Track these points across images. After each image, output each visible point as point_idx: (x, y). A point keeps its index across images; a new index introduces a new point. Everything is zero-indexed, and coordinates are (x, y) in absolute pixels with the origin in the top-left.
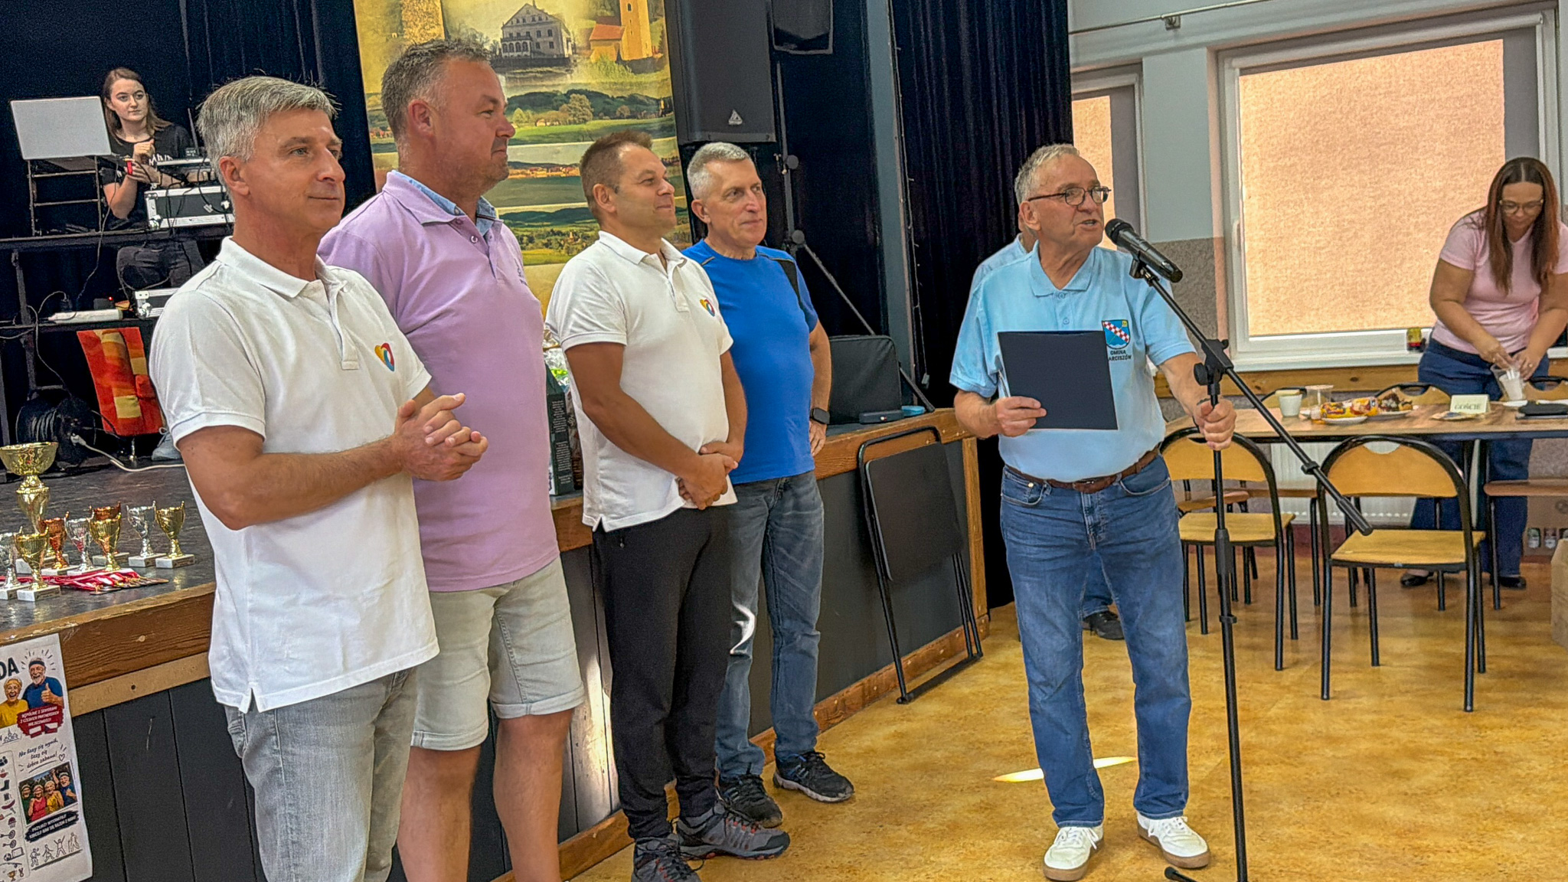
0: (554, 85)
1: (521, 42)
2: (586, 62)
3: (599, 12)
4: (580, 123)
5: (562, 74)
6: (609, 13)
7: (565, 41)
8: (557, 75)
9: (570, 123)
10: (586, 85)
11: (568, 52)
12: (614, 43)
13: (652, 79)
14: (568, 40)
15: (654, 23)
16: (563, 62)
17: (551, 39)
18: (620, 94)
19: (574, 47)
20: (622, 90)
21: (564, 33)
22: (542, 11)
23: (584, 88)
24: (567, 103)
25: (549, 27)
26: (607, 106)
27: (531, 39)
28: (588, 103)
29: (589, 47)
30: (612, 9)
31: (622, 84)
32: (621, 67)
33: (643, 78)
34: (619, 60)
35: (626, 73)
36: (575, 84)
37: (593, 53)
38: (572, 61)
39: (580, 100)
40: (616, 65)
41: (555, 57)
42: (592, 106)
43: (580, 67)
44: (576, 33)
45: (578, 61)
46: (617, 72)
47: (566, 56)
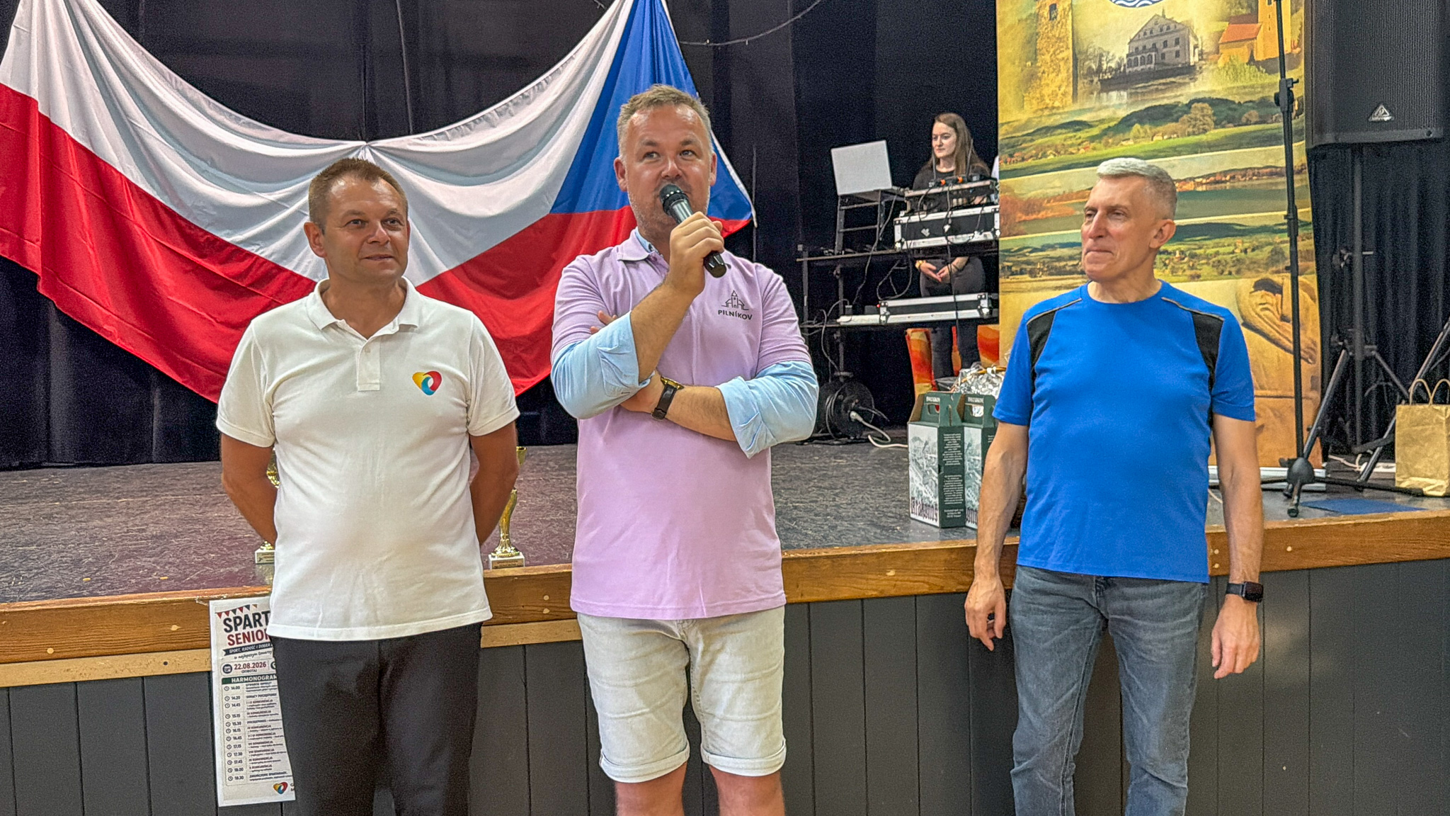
0: (1176, 96)
1: (1146, 55)
2: (1213, 67)
3: (1233, 11)
4: (1199, 134)
5: (1184, 84)
6: (1244, 12)
7: (1192, 48)
8: (1181, 85)
9: (1189, 135)
10: (1214, 91)
11: (1193, 59)
12: (1247, 43)
14: (1196, 47)
15: (1295, 15)
16: (1189, 71)
17: (1178, 48)
18: (1248, 98)
19: (1201, 54)
20: (1252, 94)
21: (1191, 39)
22: (1170, 20)
23: (1207, 96)
24: (1186, 113)
25: (1176, 35)
26: (1232, 113)
27: (1157, 50)
28: (1210, 112)
29: (1217, 52)
30: (1249, 6)
31: (1252, 87)
32: (1254, 68)
34: (1252, 60)
35: (1259, 74)
36: (1198, 93)
37: (1221, 58)
38: (1198, 69)
39: (1202, 109)
40: (1246, 66)
41: (1180, 66)
42: (1214, 114)
43: (1205, 74)
44: (1204, 38)
45: (1204, 67)
46: (1248, 75)
47: (1192, 64)
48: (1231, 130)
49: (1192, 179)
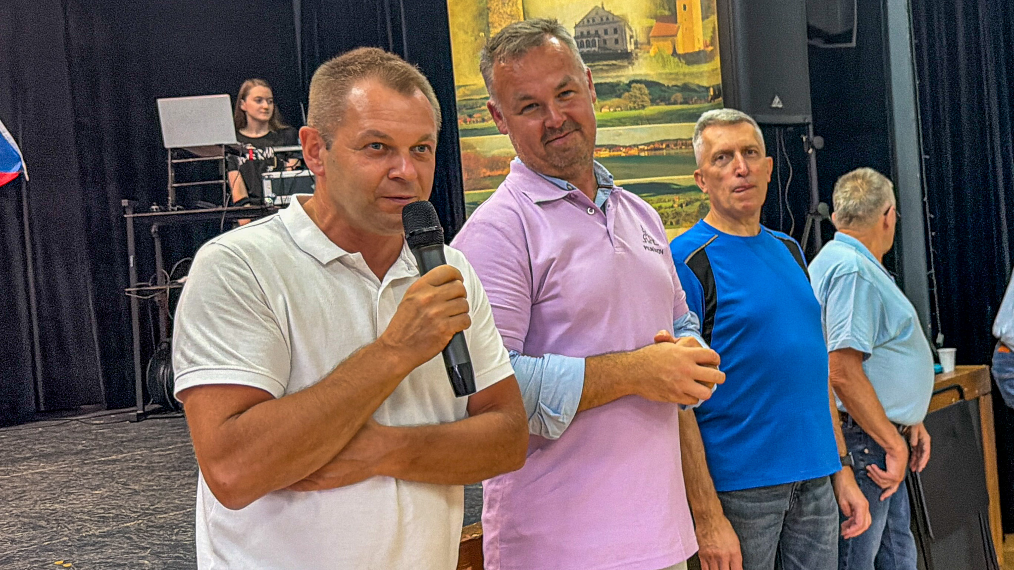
0: (618, 76)
1: (590, 39)
2: (646, 55)
3: (658, 12)
4: (639, 109)
5: (625, 67)
6: (667, 13)
7: (628, 38)
8: (620, 67)
9: (631, 109)
10: (647, 75)
11: (630, 47)
12: (671, 38)
13: (702, 70)
14: (631, 37)
15: (706, 21)
16: (626, 56)
17: (616, 36)
18: (674, 83)
19: (636, 43)
20: (676, 79)
21: (627, 30)
22: (609, 12)
23: (643, 78)
24: (628, 91)
25: (614, 26)
26: (663, 94)
27: (599, 37)
28: (647, 92)
29: (649, 43)
30: (670, 9)
31: (677, 74)
32: (676, 59)
33: (695, 69)
34: (674, 53)
35: (680, 64)
36: (635, 75)
37: (653, 48)
38: (634, 55)
39: (640, 89)
40: (672, 58)
41: (619, 51)
42: (650, 94)
43: (641, 60)
44: (638, 31)
45: (639, 54)
46: (673, 64)
47: (629, 51)
48: (663, 108)
49: (635, 146)
